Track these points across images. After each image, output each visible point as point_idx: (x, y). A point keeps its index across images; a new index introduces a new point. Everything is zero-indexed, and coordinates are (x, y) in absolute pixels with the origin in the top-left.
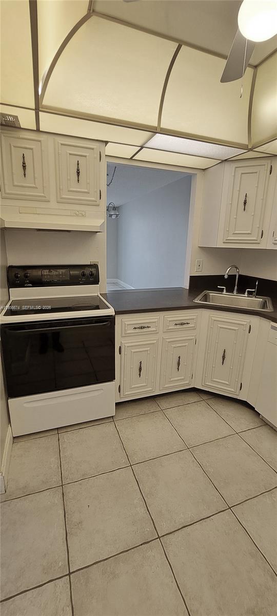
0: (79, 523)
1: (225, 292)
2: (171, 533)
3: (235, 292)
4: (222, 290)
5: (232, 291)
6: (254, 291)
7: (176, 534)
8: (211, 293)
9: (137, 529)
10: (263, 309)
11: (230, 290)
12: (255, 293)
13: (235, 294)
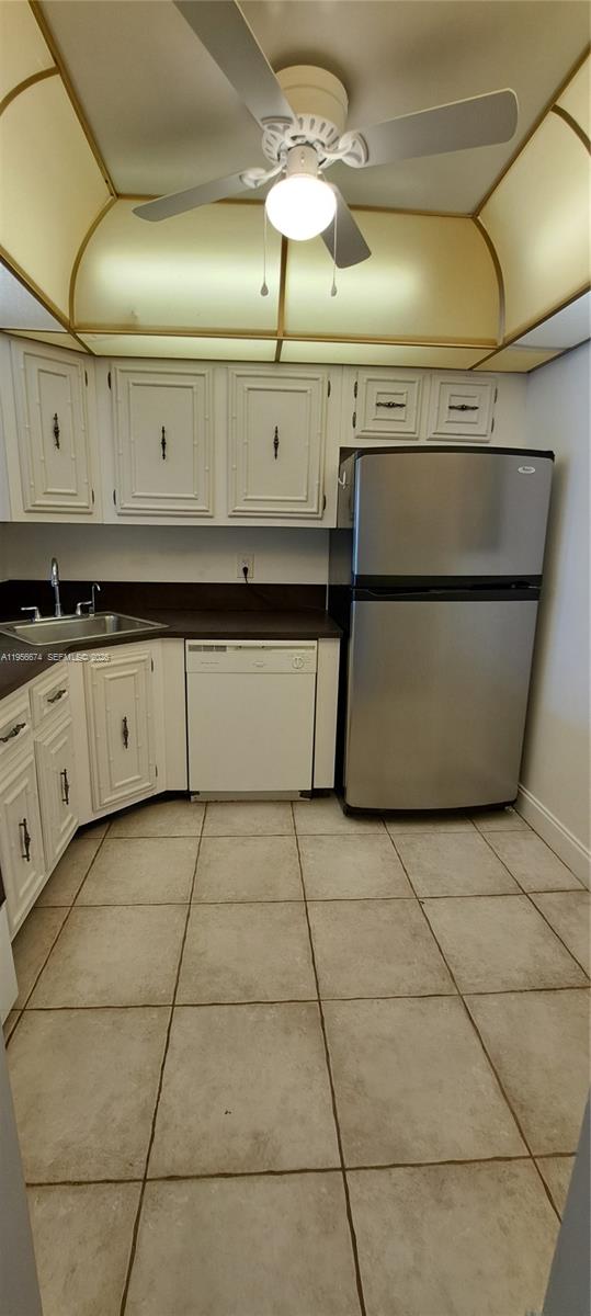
0: (256, 1138)
1: (38, 618)
2: (317, 983)
3: (59, 611)
4: (31, 615)
5: (53, 613)
6: (91, 605)
7: (320, 976)
8: (19, 624)
9: (299, 1028)
10: (119, 630)
11: (48, 611)
12: (93, 608)
13: (59, 617)
